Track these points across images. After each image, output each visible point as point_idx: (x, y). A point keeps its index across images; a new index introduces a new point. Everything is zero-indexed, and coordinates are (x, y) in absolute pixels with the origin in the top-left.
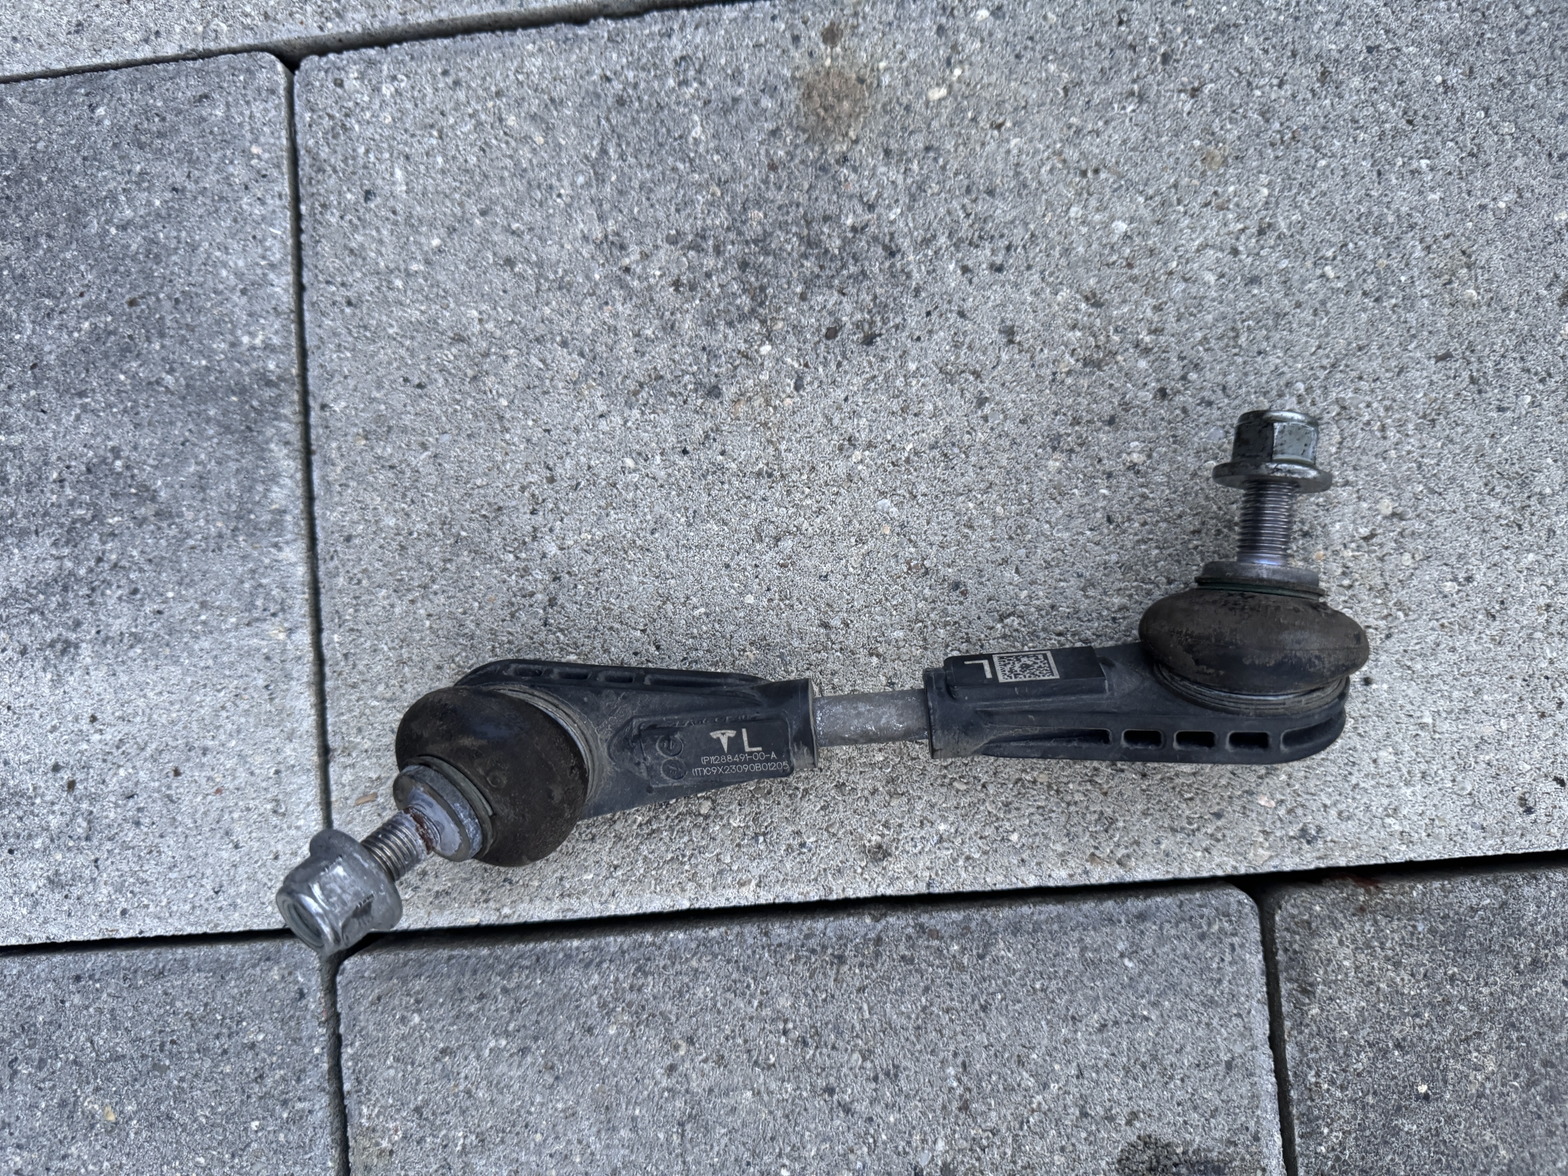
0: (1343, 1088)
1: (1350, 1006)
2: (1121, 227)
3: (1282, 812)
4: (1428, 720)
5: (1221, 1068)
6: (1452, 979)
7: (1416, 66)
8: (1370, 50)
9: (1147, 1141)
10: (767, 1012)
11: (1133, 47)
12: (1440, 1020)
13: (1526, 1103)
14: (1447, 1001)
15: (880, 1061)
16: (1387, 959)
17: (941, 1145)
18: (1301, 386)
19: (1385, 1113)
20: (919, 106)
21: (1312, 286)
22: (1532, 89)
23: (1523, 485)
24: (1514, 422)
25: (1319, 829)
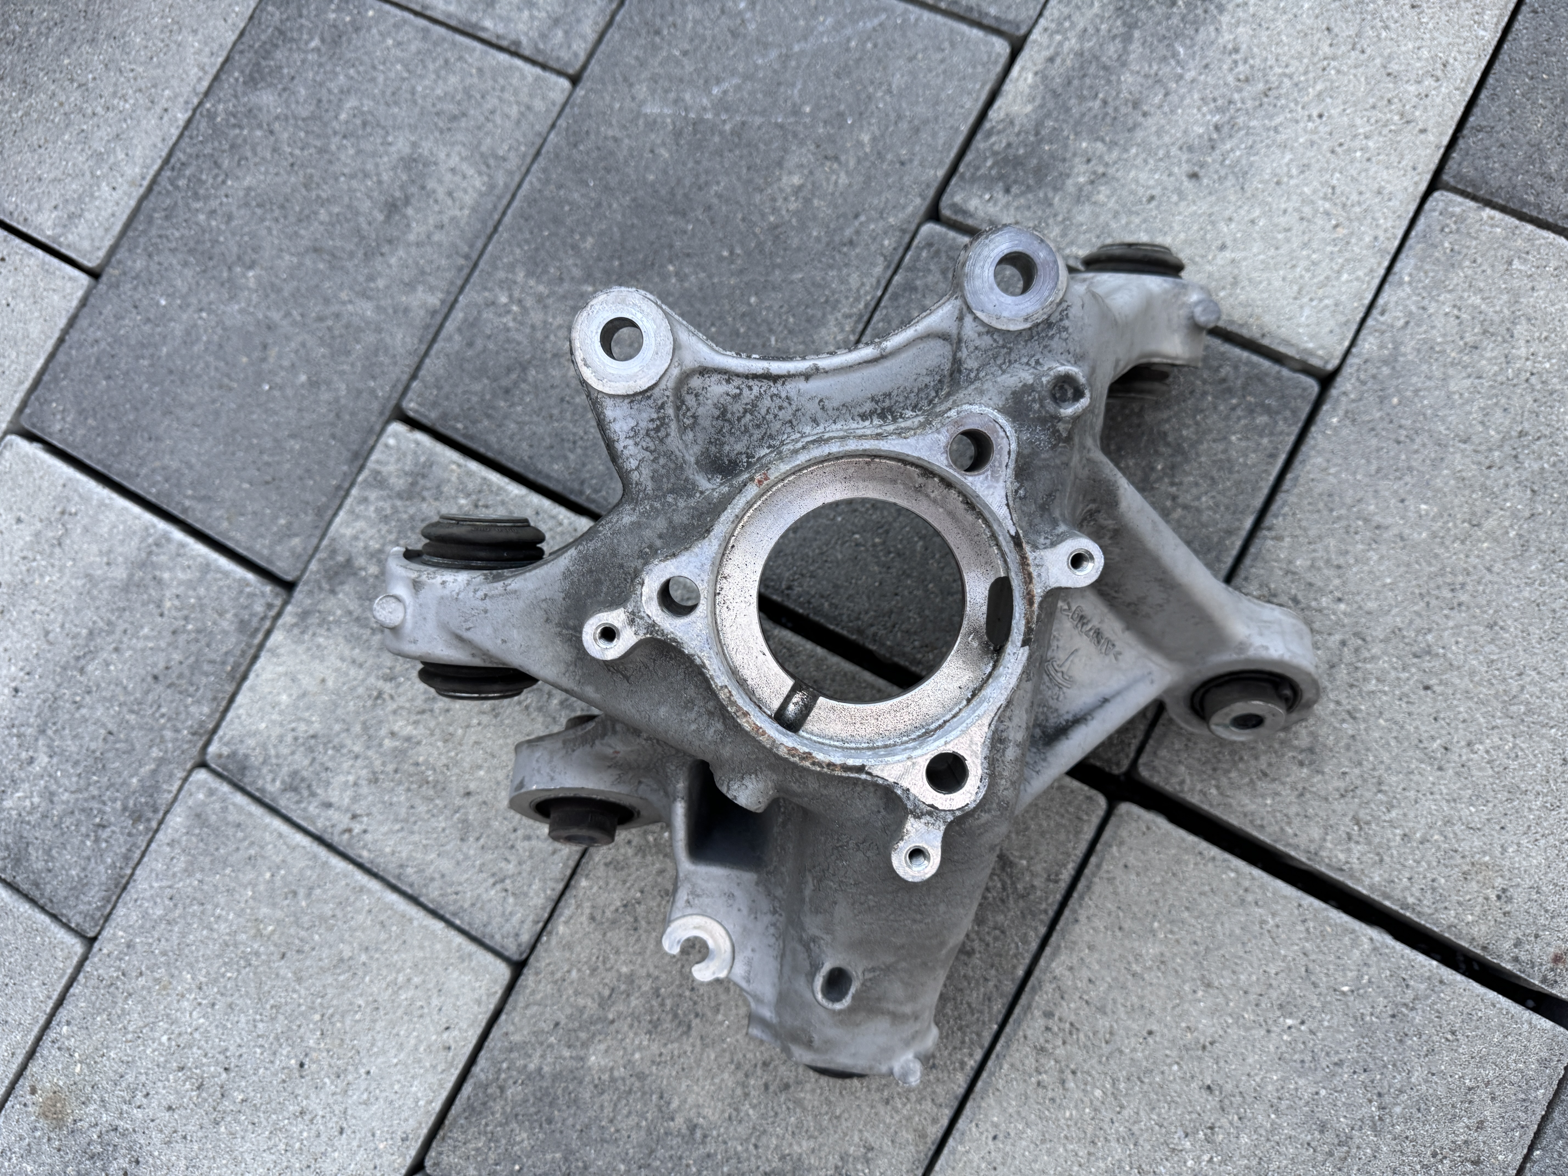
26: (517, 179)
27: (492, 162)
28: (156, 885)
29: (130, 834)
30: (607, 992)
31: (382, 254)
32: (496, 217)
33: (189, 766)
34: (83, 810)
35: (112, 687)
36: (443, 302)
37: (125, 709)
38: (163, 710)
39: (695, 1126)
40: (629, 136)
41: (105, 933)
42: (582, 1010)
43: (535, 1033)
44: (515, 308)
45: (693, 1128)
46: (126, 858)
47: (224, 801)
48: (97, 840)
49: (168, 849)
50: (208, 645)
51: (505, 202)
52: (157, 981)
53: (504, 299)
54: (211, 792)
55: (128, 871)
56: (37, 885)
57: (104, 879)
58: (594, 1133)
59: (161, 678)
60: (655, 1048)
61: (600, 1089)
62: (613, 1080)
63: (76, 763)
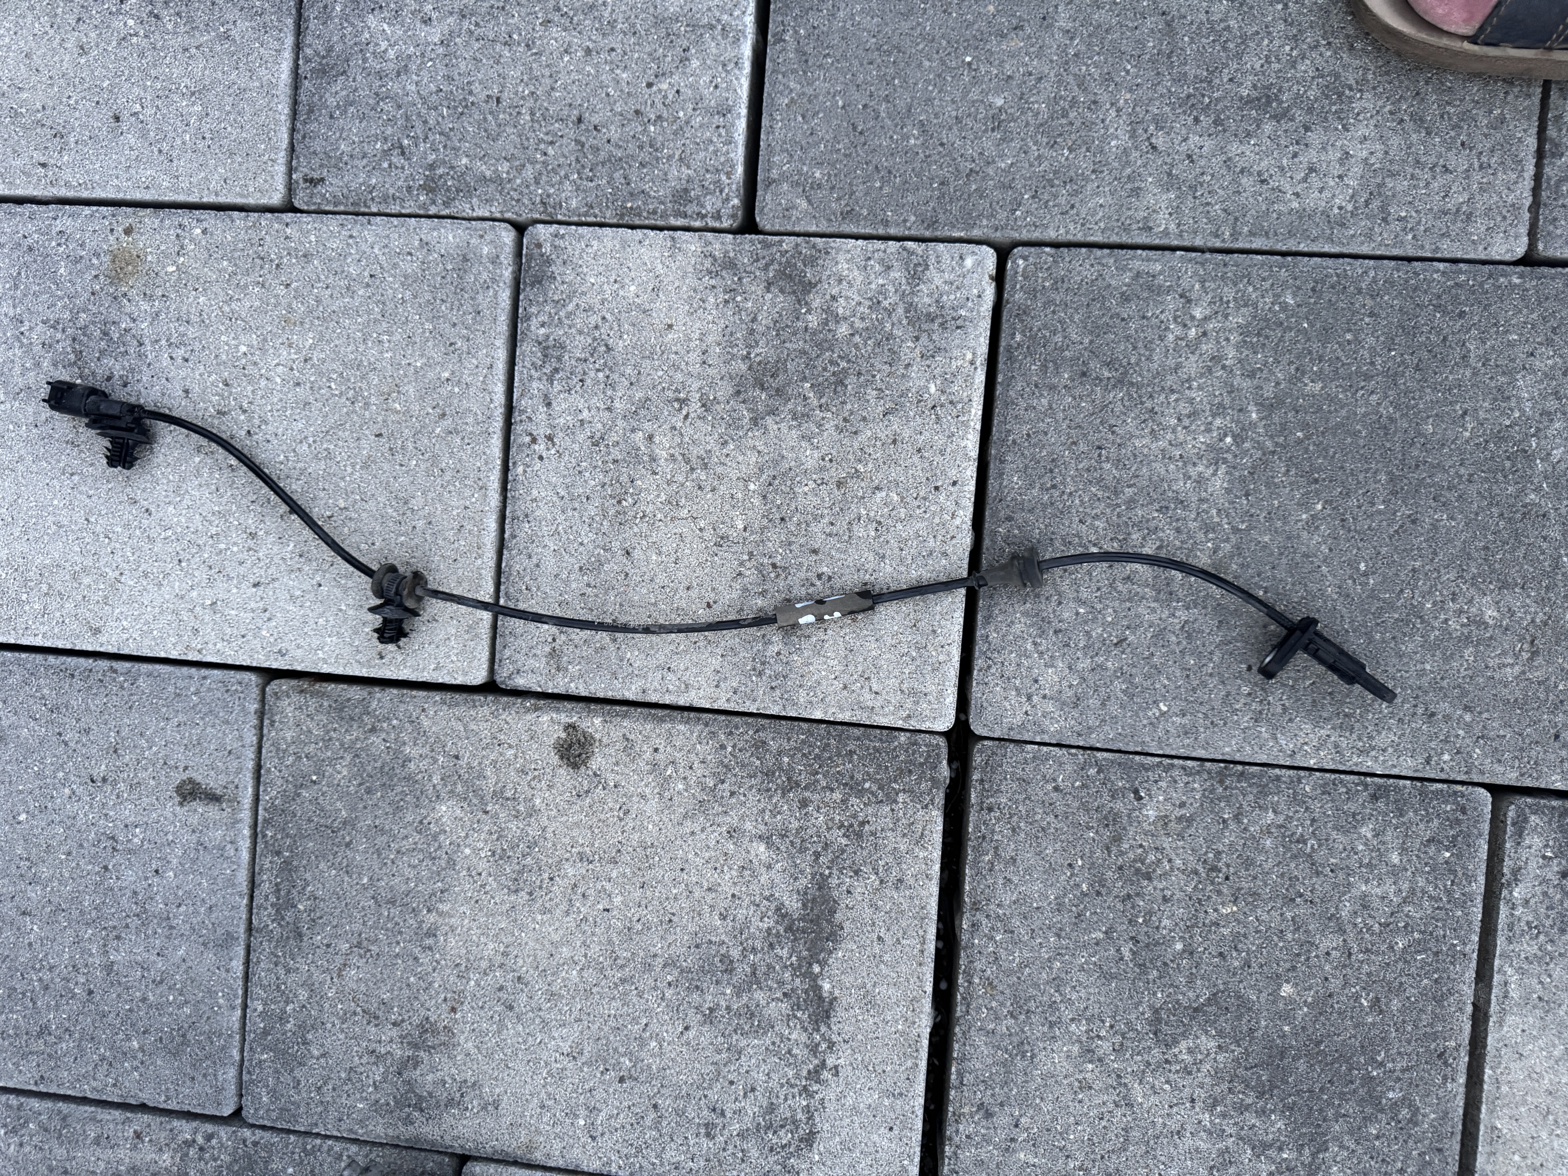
0: (280, 771)
1: (289, 735)
2: (243, 349)
3: (272, 640)
4: (344, 608)
5: (226, 753)
6: (335, 730)
7: (391, 288)
8: (371, 276)
9: (191, 781)
10: (38, 694)
11: (262, 259)
12: (326, 747)
13: (356, 792)
14: (330, 739)
15: (83, 725)
16: (308, 716)
17: (103, 767)
18: (311, 440)
19: (296, 786)
20: (162, 274)
21: (323, 391)
22: (443, 308)
23: (406, 503)
24: (407, 472)
25: (287, 650)
26: (1365, 249)
27: (1376, 204)
28: (376, 250)
29: (409, 188)
30: (509, 794)
31: (1197, 120)
32: (1302, 247)
33: (508, 215)
34: (407, 118)
35: (547, 72)
36: (1166, 233)
37: (530, 103)
38: (551, 151)
39: (435, 935)
40: (1475, 374)
41: (305, 218)
42: (482, 776)
43: (438, 740)
44: (1193, 332)
45: (431, 933)
46: (385, 199)
47: (494, 281)
48: (386, 153)
49: (417, 243)
50: (642, 165)
51: (1327, 249)
52: (290, 309)
53: (1198, 313)
54: (495, 260)
55: (374, 209)
56: (311, 111)
57: (354, 185)
58: (381, 840)
59: (583, 127)
60: (483, 865)
61: (421, 827)
62: (435, 837)
63: (449, 78)
